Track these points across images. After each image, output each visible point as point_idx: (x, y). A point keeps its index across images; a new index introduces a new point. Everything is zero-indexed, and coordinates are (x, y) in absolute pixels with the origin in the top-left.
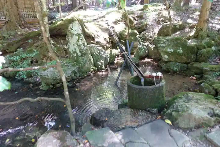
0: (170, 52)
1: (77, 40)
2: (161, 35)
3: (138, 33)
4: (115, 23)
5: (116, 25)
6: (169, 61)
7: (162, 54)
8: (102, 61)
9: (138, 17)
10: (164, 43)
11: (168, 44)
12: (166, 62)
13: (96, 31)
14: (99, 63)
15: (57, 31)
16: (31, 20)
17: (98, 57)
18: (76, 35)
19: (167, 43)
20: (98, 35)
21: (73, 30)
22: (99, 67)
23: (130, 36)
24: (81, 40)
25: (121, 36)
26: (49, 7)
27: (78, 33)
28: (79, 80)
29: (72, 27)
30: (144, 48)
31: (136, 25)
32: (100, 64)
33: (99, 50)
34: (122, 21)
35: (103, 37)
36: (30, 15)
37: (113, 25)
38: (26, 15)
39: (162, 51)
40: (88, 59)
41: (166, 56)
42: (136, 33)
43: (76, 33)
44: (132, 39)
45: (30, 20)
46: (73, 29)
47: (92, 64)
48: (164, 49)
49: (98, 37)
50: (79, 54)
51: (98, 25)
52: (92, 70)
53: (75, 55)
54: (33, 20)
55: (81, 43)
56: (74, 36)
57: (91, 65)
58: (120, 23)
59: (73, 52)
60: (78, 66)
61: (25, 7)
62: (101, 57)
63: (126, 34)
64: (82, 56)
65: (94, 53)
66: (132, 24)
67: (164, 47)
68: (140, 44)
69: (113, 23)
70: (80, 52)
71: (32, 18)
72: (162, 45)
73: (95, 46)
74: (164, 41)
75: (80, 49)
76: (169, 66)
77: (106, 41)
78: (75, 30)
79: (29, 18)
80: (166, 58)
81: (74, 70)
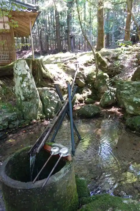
0: (137, 103)
1: (20, 81)
2: (137, 79)
3: (108, 76)
4: (86, 65)
5: (85, 67)
6: (135, 114)
7: (126, 104)
8: (52, 108)
9: (113, 58)
10: (129, 89)
11: (133, 91)
12: (132, 116)
13: (58, 73)
14: (48, 109)
15: (10, 72)
16: (7, 61)
17: (48, 103)
18: (20, 76)
19: (132, 89)
20: (59, 77)
21: (17, 70)
22: (48, 114)
23: (98, 79)
24: (26, 82)
25: (88, 79)
26: (36, 51)
27: (22, 74)
28: (16, 130)
29: (17, 67)
30: (111, 94)
31: (109, 67)
32: (50, 110)
33: (51, 94)
34: (94, 63)
35: (65, 80)
36: (6, 57)
37: (83, 67)
38: (2, 57)
39: (126, 100)
40: (35, 105)
41: (131, 108)
42: (106, 76)
43: (19, 74)
44: (101, 82)
45: (5, 61)
46: (17, 68)
47: (39, 110)
48: (129, 98)
49: (59, 79)
50: (23, 98)
51: (63, 67)
52: (38, 117)
53: (19, 99)
54: (8, 61)
55: (25, 85)
56: (18, 76)
57: (38, 112)
58: (91, 65)
59: (18, 96)
60: (15, 113)
61: (4, 50)
62: (52, 102)
63: (95, 77)
64: (26, 100)
65: (45, 98)
66: (105, 66)
67: (128, 95)
68: (108, 89)
69: (83, 65)
70: (24, 96)
71: (8, 59)
72: (125, 92)
73: (47, 90)
74: (129, 86)
75: (23, 93)
76: (134, 122)
77: (67, 84)
78: (20, 70)
79: (5, 60)
80: (131, 110)
81: (8, 118)
